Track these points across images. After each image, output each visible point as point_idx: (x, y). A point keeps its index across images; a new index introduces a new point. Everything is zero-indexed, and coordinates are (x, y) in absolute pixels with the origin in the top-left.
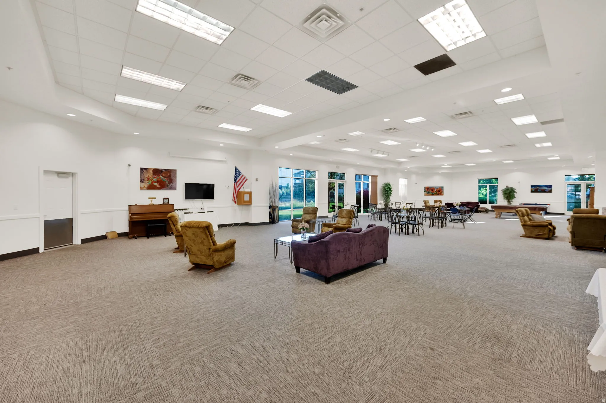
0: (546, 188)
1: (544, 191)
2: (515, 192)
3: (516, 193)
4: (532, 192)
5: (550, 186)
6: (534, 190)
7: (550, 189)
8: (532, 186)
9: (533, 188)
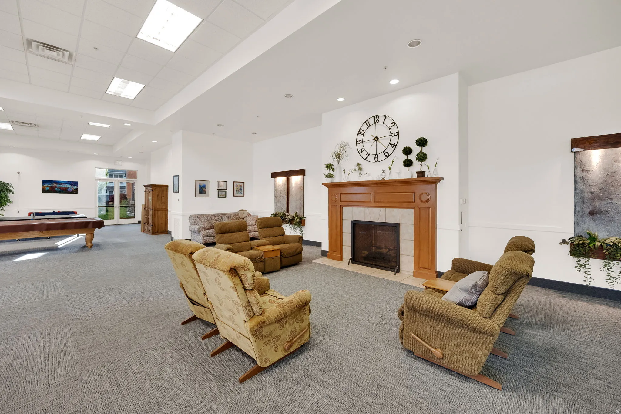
0: (69, 186)
1: (65, 191)
2: (9, 191)
3: (13, 193)
4: (44, 191)
5: (76, 184)
6: (48, 189)
7: (75, 187)
8: (44, 182)
9: (47, 185)
